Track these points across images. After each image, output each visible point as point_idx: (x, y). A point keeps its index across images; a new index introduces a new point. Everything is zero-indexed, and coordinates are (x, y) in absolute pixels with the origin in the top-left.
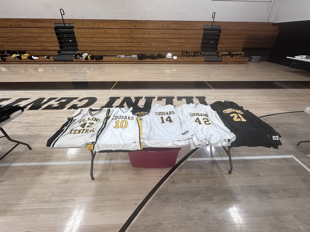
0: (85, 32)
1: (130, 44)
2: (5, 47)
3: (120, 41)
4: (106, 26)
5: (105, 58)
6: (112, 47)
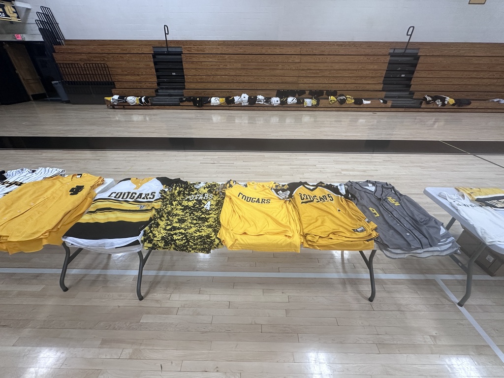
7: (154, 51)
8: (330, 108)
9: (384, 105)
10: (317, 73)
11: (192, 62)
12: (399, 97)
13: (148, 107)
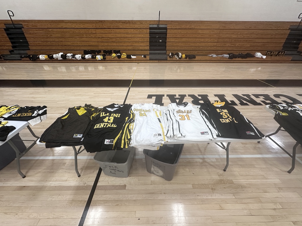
0: (177, 32)
1: (216, 44)
2: (99, 47)
3: (207, 41)
4: (197, 27)
5: (197, 58)
6: (198, 47)
7: (6, 27)
8: (112, 61)
9: (145, 59)
10: (108, 40)
11: (30, 34)
12: (159, 54)
13: (3, 61)
